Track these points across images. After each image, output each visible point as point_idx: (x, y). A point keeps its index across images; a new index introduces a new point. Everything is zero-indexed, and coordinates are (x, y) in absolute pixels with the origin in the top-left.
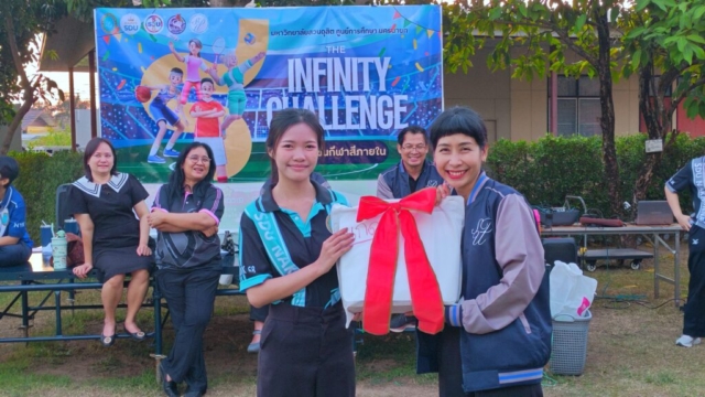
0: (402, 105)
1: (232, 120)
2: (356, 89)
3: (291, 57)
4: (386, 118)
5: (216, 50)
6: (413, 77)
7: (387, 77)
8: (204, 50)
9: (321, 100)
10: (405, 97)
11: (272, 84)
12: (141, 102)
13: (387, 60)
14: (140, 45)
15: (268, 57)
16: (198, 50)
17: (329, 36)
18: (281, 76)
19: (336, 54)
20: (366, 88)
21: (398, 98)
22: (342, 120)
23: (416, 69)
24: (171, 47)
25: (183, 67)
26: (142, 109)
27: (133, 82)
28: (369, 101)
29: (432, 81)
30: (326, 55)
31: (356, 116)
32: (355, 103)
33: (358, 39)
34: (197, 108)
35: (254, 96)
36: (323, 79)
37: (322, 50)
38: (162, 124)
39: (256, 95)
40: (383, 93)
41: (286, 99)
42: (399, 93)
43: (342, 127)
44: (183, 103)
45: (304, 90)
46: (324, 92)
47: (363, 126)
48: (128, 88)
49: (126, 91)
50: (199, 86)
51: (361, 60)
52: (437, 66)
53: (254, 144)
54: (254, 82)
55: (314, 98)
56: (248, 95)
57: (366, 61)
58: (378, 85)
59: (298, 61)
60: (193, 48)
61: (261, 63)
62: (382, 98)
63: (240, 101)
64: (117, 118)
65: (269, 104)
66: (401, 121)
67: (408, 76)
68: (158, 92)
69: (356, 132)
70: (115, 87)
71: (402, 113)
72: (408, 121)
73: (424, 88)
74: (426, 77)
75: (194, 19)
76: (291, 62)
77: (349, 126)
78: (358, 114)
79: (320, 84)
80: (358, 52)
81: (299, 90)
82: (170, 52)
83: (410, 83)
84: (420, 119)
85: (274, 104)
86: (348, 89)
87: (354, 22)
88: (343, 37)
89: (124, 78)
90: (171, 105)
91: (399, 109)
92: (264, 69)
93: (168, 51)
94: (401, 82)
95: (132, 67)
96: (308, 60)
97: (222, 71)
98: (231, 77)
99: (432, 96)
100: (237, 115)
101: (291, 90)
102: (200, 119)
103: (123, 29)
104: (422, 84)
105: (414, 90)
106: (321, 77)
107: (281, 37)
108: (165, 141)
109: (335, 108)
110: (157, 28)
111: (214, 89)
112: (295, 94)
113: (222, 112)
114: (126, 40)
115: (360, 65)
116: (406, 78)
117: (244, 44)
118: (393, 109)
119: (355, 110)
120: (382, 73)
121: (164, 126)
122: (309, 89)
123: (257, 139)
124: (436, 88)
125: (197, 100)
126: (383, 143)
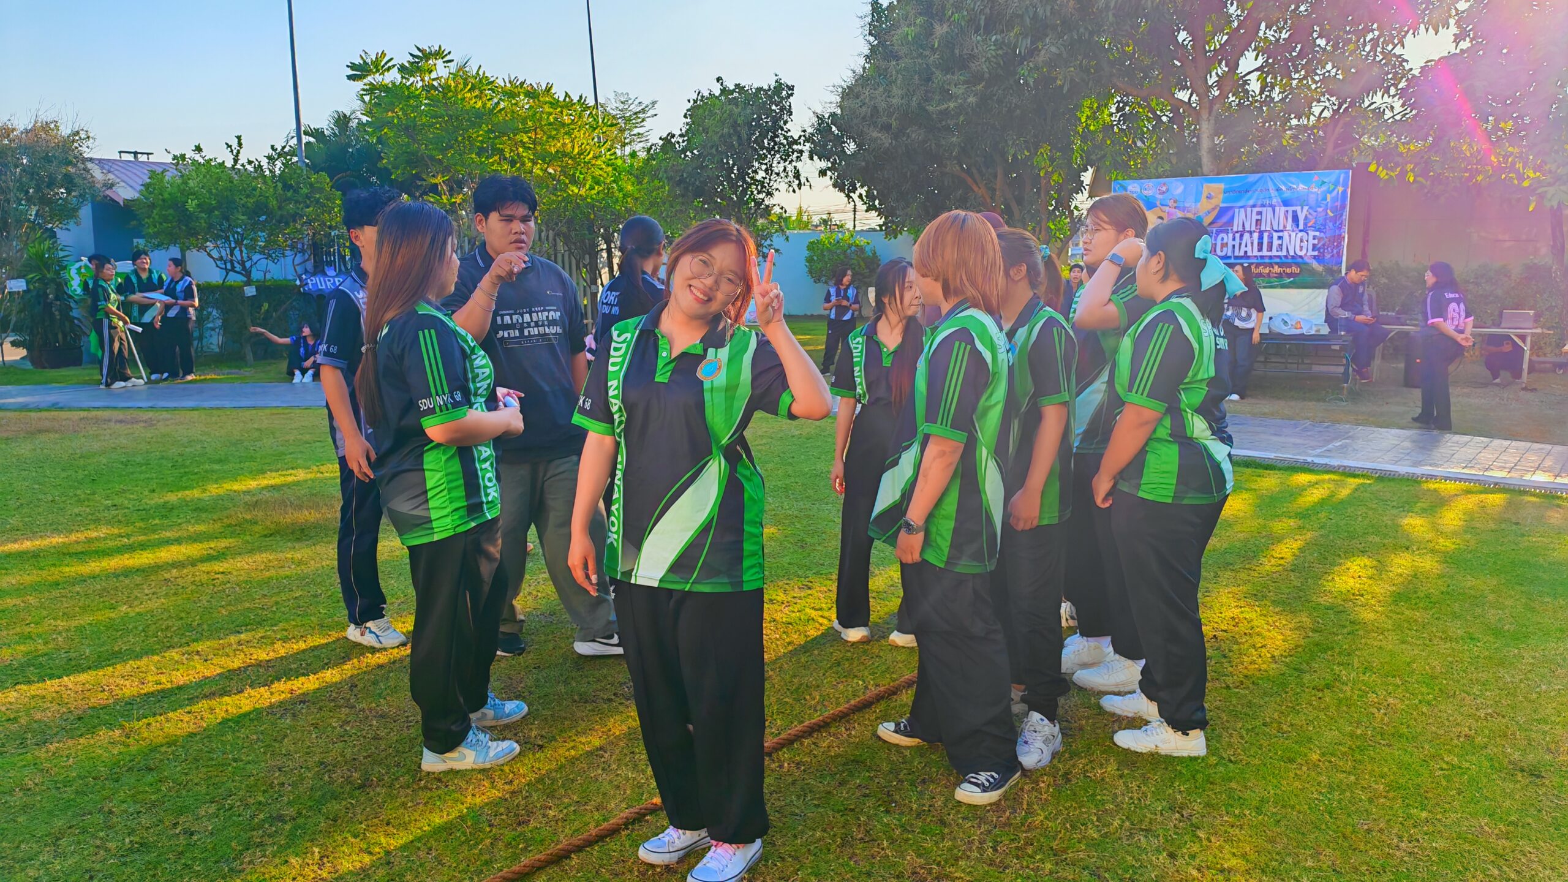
0: (1314, 239)
2: (1281, 228)
3: (1237, 207)
4: (1301, 247)
5: (1187, 205)
6: (1325, 220)
7: (1305, 220)
8: (1181, 205)
9: (1256, 235)
10: (1317, 234)
13: (1305, 208)
15: (1221, 208)
16: (1175, 205)
19: (1271, 206)
20: (1289, 227)
21: (1312, 234)
23: (1327, 214)
24: (1158, 203)
28: (1290, 236)
29: (1339, 223)
30: (1263, 206)
31: (1281, 246)
32: (1280, 238)
33: (1286, 195)
36: (1258, 222)
37: (1260, 203)
40: (1301, 231)
41: (1231, 235)
42: (1313, 231)
43: (1269, 254)
45: (1244, 229)
46: (1258, 230)
47: (1284, 253)
51: (1287, 208)
52: (1344, 212)
55: (1251, 234)
57: (1290, 209)
58: (1298, 226)
59: (1242, 210)
60: (1171, 203)
61: (1215, 213)
62: (1300, 234)
65: (1219, 238)
66: (1313, 250)
67: (1321, 219)
69: (1279, 257)
71: (1313, 244)
72: (1319, 250)
73: (1332, 228)
74: (1334, 220)
75: (1175, 185)
76: (1237, 210)
77: (1274, 253)
79: (1256, 226)
80: (1286, 203)
81: (1241, 229)
83: (1321, 224)
84: (1328, 248)
85: (1223, 239)
88: (1275, 194)
91: (1312, 242)
92: (1219, 215)
94: (1316, 223)
96: (1249, 210)
101: (1235, 229)
104: (1331, 224)
105: (1324, 228)
106: (1257, 220)
107: (1232, 195)
109: (1265, 241)
112: (1237, 232)
115: (1286, 212)
116: (1319, 221)
117: (1206, 200)
118: (1307, 241)
119: (1280, 242)
120: (1302, 217)
122: (1248, 229)
126: (1298, 265)
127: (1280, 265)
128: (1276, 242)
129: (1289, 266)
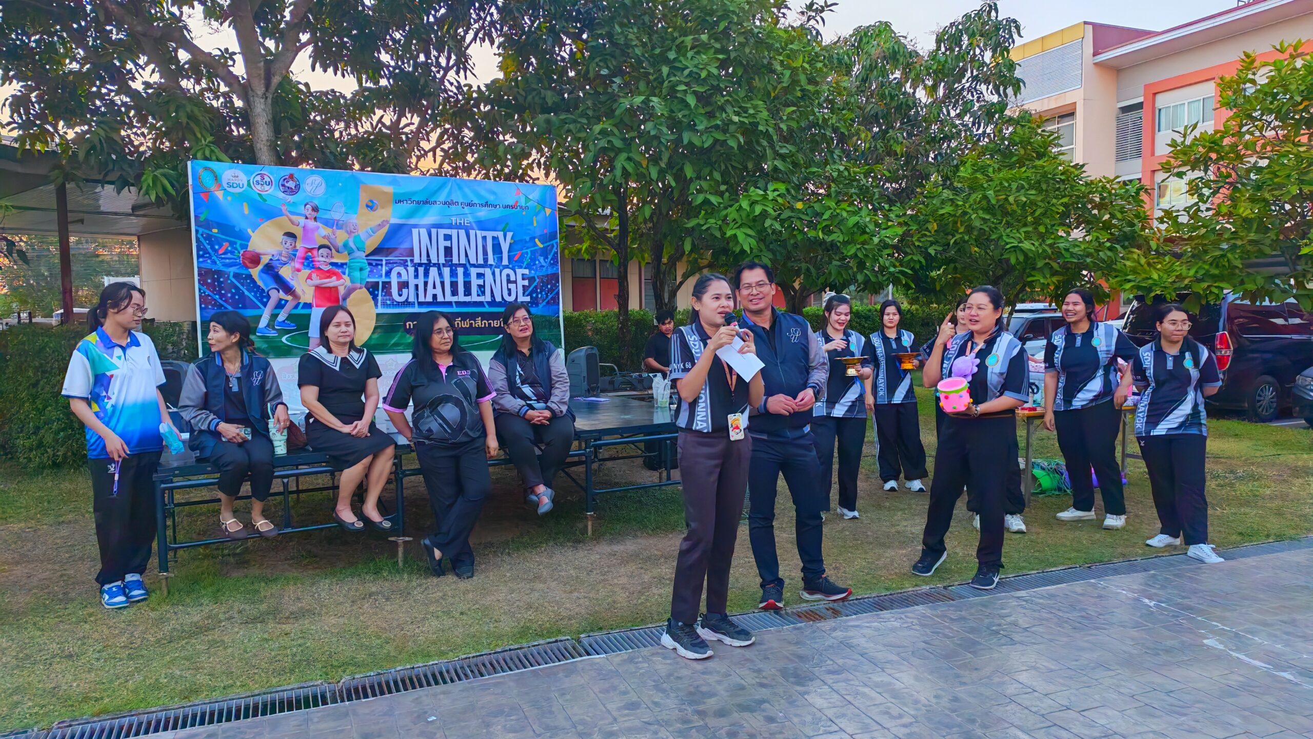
0: (523, 279)
1: (354, 289)
2: (481, 261)
3: (415, 226)
4: (509, 290)
6: (533, 252)
7: (509, 252)
8: (327, 216)
10: (526, 271)
11: (397, 253)
12: (247, 268)
13: (509, 235)
14: (245, 204)
15: (392, 225)
16: (315, 214)
17: (453, 207)
18: (406, 245)
19: (461, 227)
21: (520, 272)
22: (468, 292)
23: (536, 245)
24: (284, 209)
25: (298, 231)
26: (250, 276)
27: (238, 246)
28: (494, 274)
29: (550, 257)
30: (451, 227)
32: (480, 276)
33: (483, 214)
34: (314, 275)
35: (377, 265)
36: (448, 251)
37: (446, 221)
38: (273, 293)
39: (378, 264)
40: (506, 267)
41: (411, 270)
42: (521, 267)
43: (468, 299)
44: (299, 270)
45: (429, 260)
46: (449, 263)
47: (488, 298)
48: (232, 253)
49: (229, 255)
50: (315, 252)
51: (484, 233)
52: (554, 242)
53: (378, 315)
54: (377, 251)
55: (439, 269)
56: (370, 264)
57: (490, 235)
58: (501, 259)
59: (424, 232)
60: (309, 211)
62: (506, 272)
63: (361, 269)
64: (219, 285)
65: (394, 274)
66: (524, 294)
67: (529, 251)
68: (270, 257)
70: (216, 251)
71: (524, 286)
72: (530, 294)
73: (543, 264)
74: (545, 253)
75: (309, 181)
76: (415, 231)
78: (484, 286)
79: (446, 256)
80: (483, 225)
81: (424, 261)
82: (282, 215)
83: (530, 258)
84: (541, 292)
86: (473, 261)
87: (479, 196)
88: (467, 210)
89: (227, 241)
90: (285, 272)
91: (521, 283)
92: (388, 237)
93: (279, 213)
94: (522, 256)
95: (237, 229)
96: (434, 231)
97: (341, 237)
98: (352, 245)
99: (550, 271)
100: (358, 285)
101: (417, 260)
102: (318, 288)
103: (225, 186)
104: (541, 259)
105: (535, 264)
106: (446, 248)
107: (406, 207)
108: (277, 311)
109: (461, 280)
110: (267, 188)
111: (332, 257)
113: (342, 281)
114: (229, 198)
115: (484, 238)
116: (527, 253)
117: (366, 210)
118: (515, 282)
120: (505, 247)
121: (276, 295)
123: (381, 310)
124: (554, 263)
125: (313, 268)
127: (486, 316)
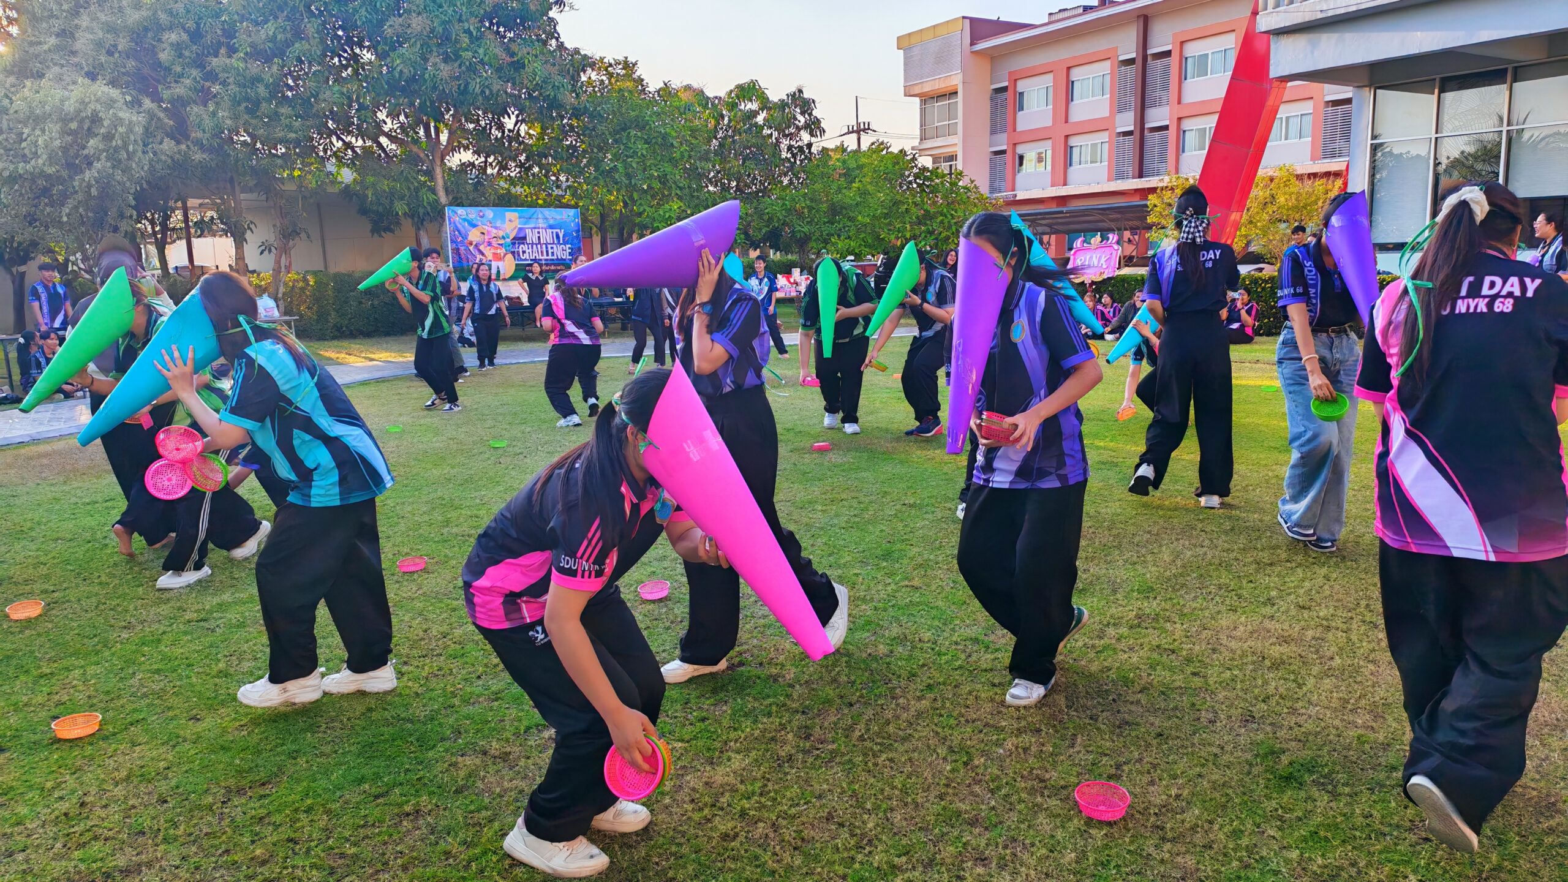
4: (563, 254)
6: (572, 238)
7: (563, 238)
8: (493, 225)
10: (570, 246)
11: (521, 239)
12: (468, 246)
14: (466, 223)
15: (519, 229)
17: (539, 220)
18: (524, 236)
20: (555, 242)
22: (547, 255)
25: (485, 232)
27: (465, 239)
28: (557, 247)
32: (552, 248)
35: (515, 244)
37: (538, 226)
40: (561, 244)
41: (527, 246)
43: (547, 258)
44: (486, 247)
46: (540, 243)
47: (555, 257)
48: (463, 242)
50: (492, 240)
54: (514, 239)
55: (537, 246)
56: (512, 244)
58: (559, 241)
59: (530, 231)
60: (489, 224)
61: (516, 231)
63: (509, 246)
68: (476, 242)
75: (487, 212)
76: (527, 231)
77: (550, 257)
78: (554, 253)
79: (538, 240)
85: (522, 248)
91: (568, 251)
92: (518, 233)
93: (478, 225)
95: (464, 232)
97: (501, 233)
98: (505, 237)
100: (508, 252)
103: (459, 215)
104: (575, 241)
106: (538, 237)
107: (523, 221)
109: (544, 250)
110: (474, 216)
111: (499, 242)
112: (530, 244)
113: (502, 251)
114: (460, 222)
115: (552, 232)
117: (509, 223)
118: (565, 250)
120: (561, 236)
121: (479, 257)
122: (534, 242)
125: (492, 246)
126: (563, 265)
127: (555, 265)
128: (550, 251)
129: (559, 265)
